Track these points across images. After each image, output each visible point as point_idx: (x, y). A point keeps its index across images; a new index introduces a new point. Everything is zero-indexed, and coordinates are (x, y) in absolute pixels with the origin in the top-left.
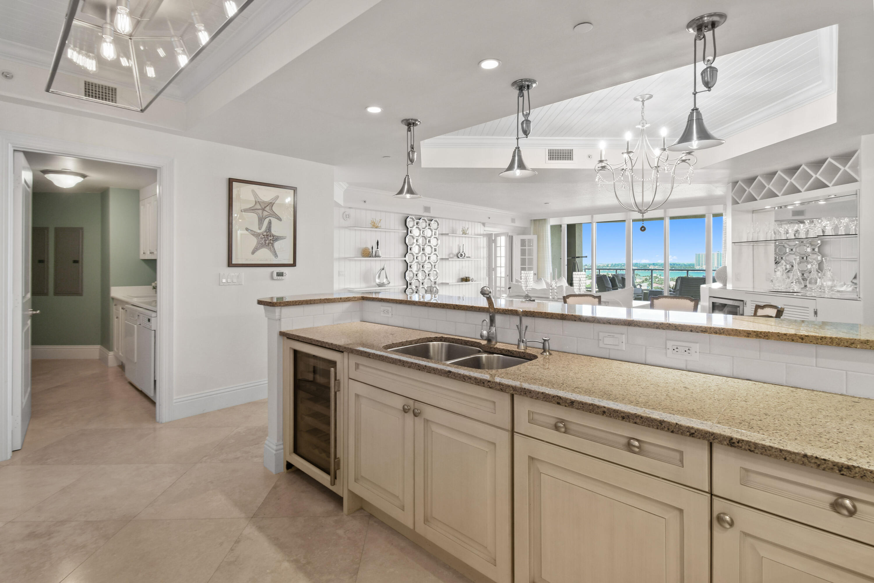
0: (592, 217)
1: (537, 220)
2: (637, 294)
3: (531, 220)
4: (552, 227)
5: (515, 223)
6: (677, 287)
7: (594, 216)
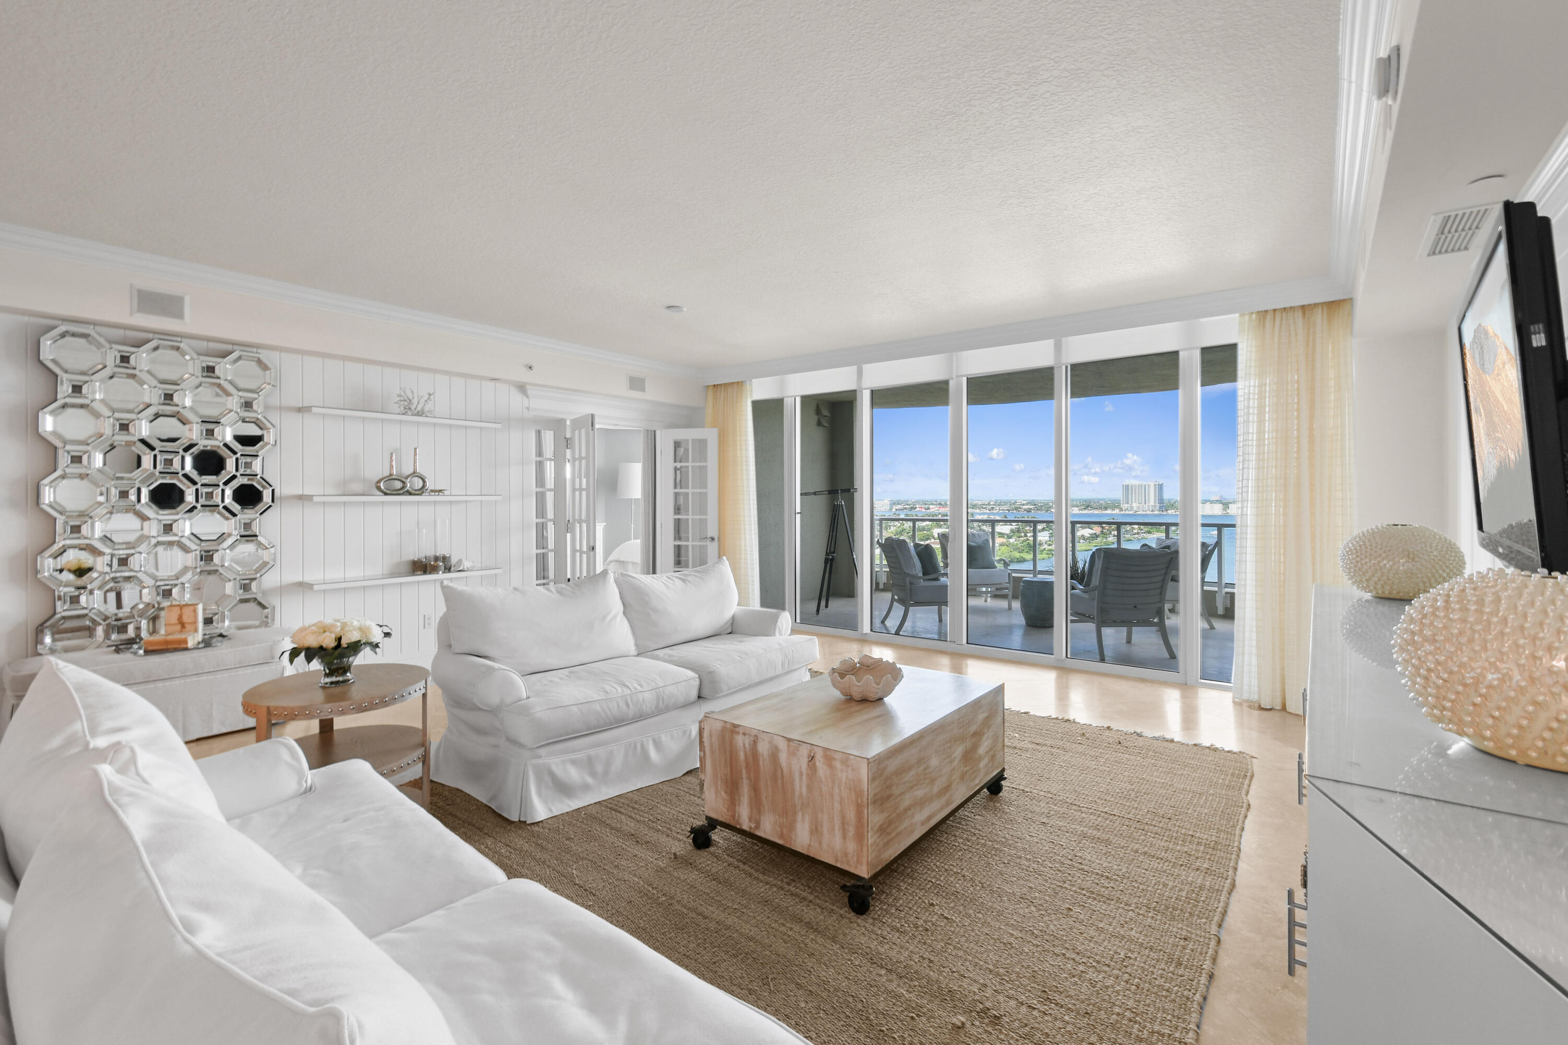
0: (860, 373)
1: (720, 385)
2: (998, 586)
3: (708, 386)
4: (758, 406)
5: (642, 389)
6: (1093, 579)
7: (866, 367)
